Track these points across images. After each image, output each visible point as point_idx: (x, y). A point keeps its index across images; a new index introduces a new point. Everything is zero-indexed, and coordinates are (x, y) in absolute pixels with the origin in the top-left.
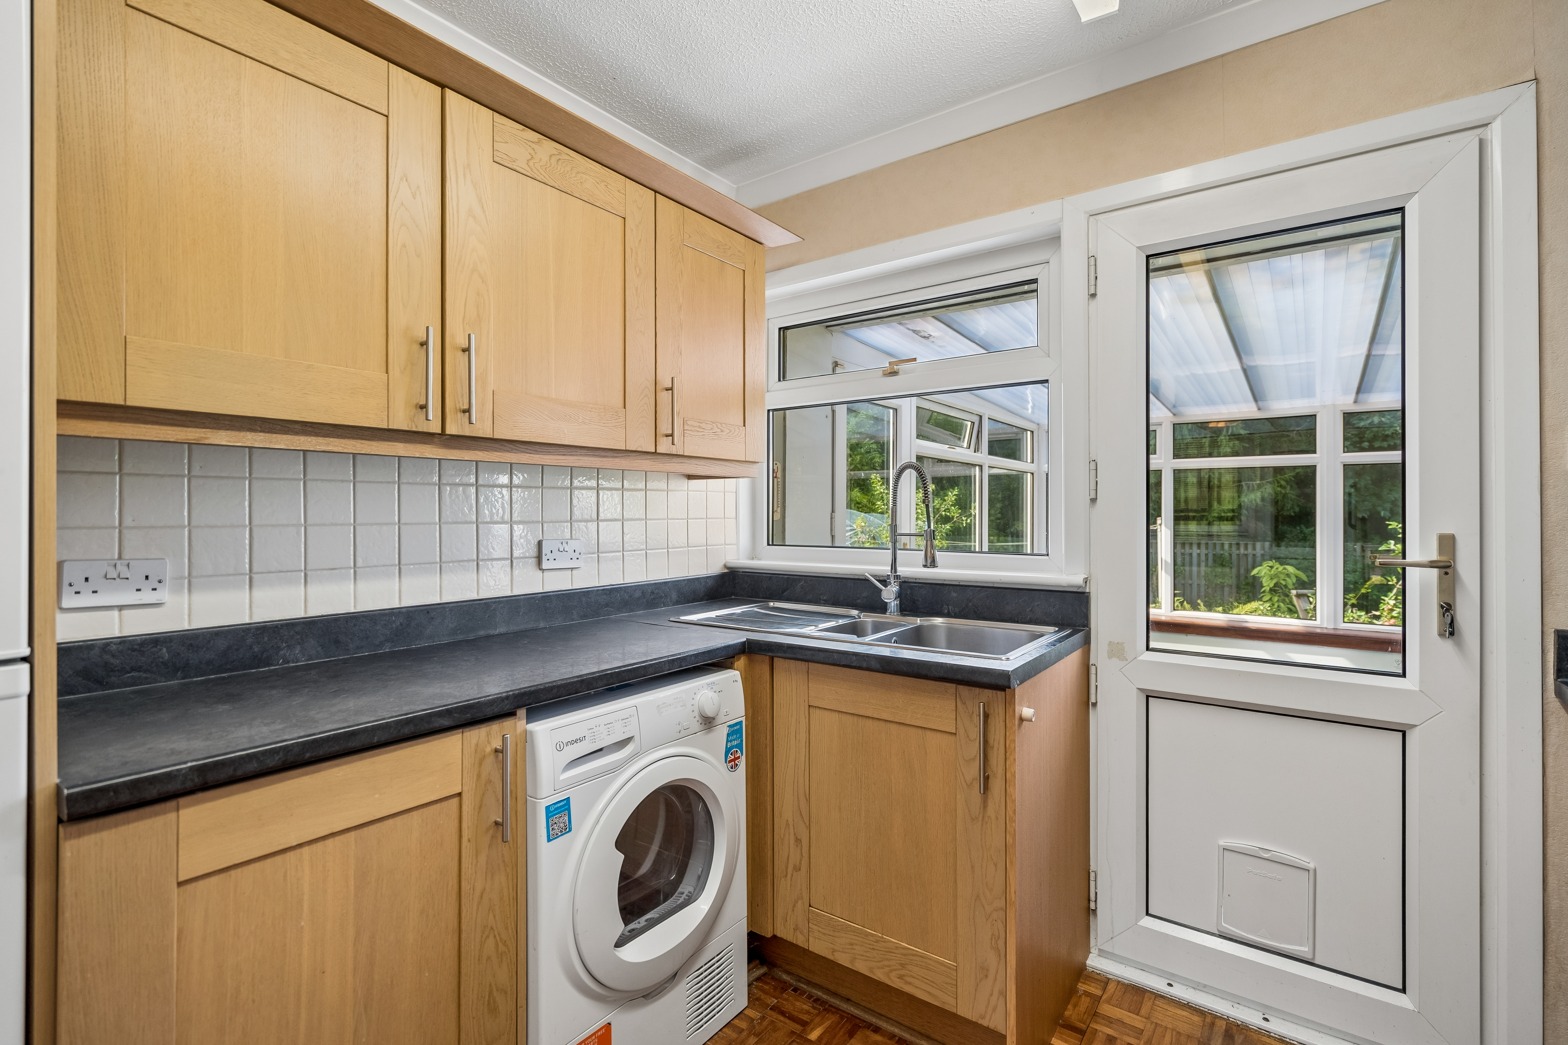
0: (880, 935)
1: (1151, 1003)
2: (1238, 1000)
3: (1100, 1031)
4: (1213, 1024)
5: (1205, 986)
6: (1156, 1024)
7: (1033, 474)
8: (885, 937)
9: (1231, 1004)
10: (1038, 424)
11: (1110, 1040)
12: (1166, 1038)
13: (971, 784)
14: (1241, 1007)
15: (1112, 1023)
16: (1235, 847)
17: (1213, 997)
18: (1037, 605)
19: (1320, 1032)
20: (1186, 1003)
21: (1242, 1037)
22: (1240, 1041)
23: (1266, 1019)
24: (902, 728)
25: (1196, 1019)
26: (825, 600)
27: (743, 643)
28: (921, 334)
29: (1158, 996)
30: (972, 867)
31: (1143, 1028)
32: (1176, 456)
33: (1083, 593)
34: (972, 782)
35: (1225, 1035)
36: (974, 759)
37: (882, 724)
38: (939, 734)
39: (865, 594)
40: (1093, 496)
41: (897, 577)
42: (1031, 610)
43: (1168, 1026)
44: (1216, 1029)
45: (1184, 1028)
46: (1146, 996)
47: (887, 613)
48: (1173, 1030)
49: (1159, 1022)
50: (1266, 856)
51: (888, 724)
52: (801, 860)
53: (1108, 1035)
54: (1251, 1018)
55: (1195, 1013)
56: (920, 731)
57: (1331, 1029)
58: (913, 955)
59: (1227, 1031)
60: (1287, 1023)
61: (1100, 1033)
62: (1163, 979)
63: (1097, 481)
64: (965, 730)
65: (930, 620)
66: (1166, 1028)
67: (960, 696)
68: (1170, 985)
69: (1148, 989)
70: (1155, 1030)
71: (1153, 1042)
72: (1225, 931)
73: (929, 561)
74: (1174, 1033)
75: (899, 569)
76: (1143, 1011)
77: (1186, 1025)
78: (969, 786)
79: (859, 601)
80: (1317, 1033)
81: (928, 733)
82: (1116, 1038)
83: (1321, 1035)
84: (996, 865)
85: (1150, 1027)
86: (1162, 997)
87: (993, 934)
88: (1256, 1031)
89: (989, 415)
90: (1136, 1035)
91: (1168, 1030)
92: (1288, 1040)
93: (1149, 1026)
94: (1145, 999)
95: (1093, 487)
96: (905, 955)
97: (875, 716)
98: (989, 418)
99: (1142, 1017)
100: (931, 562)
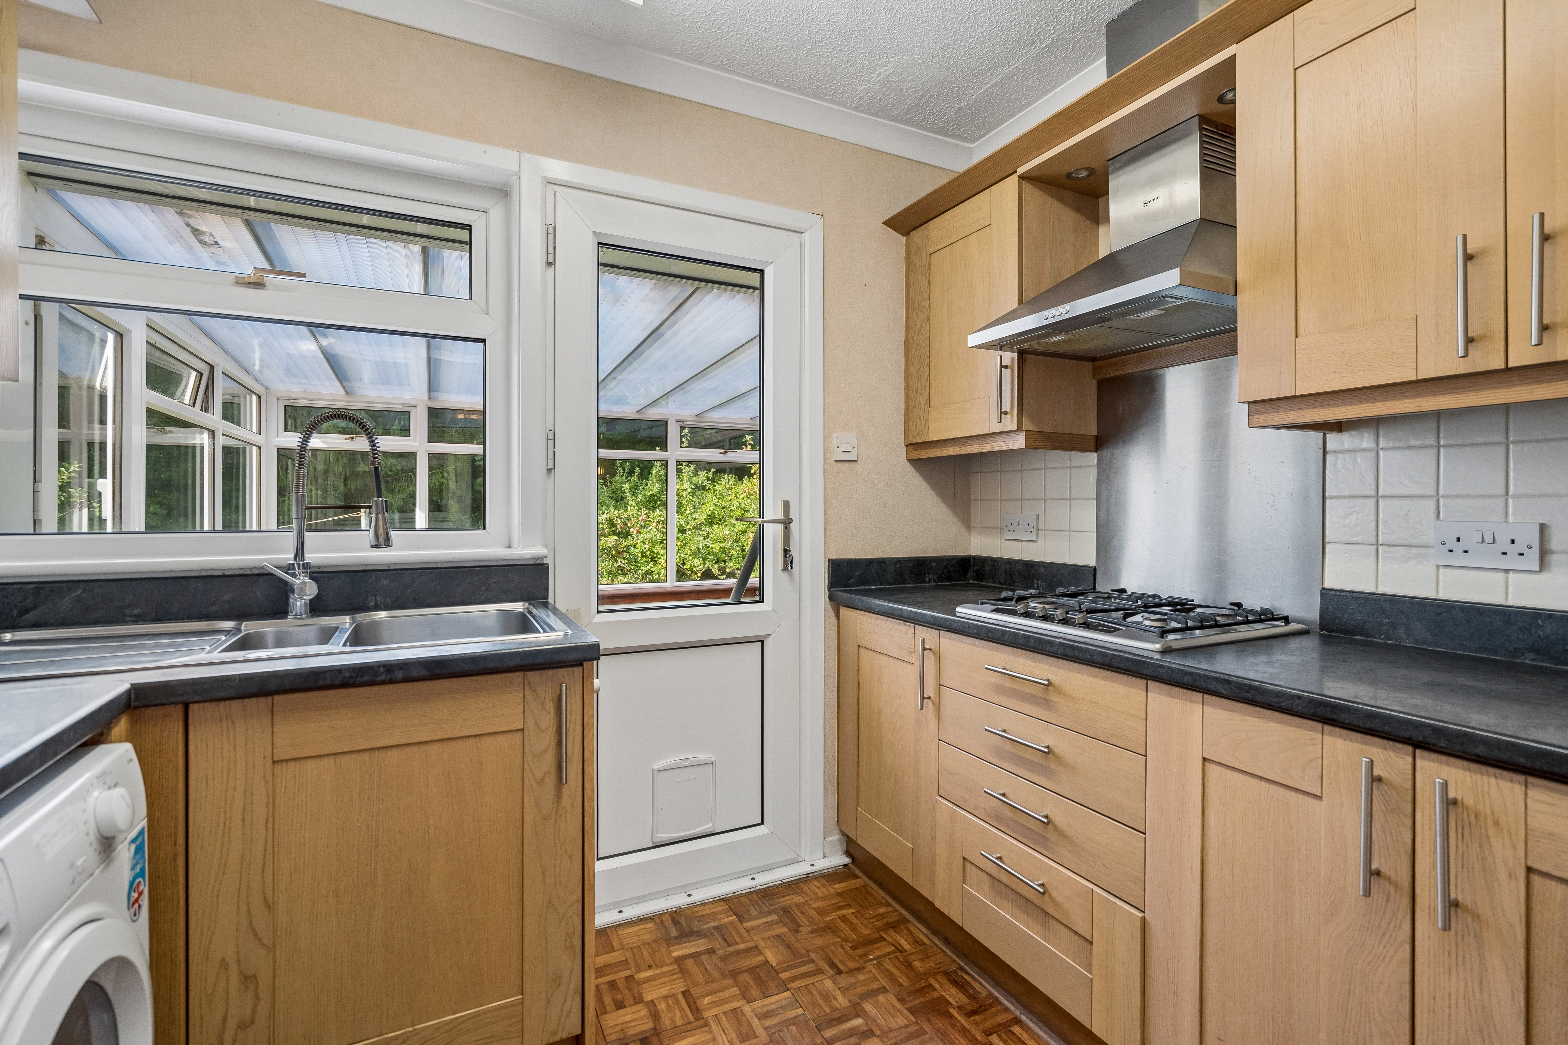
0: (410, 1029)
1: (616, 936)
2: (666, 893)
3: (600, 984)
4: (662, 921)
5: (644, 896)
6: (631, 948)
7: (260, 448)
8: (418, 1027)
9: (664, 899)
10: (267, 389)
11: (613, 985)
12: (644, 954)
13: (542, 780)
14: (671, 897)
15: (602, 971)
16: (665, 766)
17: (651, 902)
18: (494, 582)
19: (719, 883)
20: (636, 918)
21: (683, 918)
22: (684, 921)
23: (689, 895)
24: (445, 745)
25: (650, 925)
26: (135, 616)
27: (128, 692)
28: (203, 238)
29: (617, 926)
30: (544, 873)
31: (625, 959)
32: (431, 439)
33: (544, 564)
34: (544, 776)
35: (674, 924)
36: (546, 751)
37: (414, 749)
38: (499, 737)
39: (227, 597)
40: (550, 466)
41: (306, 566)
42: (487, 589)
43: (639, 944)
44: (666, 924)
45: (648, 937)
46: (609, 933)
47: (289, 617)
48: (644, 944)
49: (632, 946)
50: (686, 764)
51: (424, 747)
52: (255, 1007)
53: (608, 982)
54: (679, 900)
55: (646, 922)
56: (472, 741)
57: (725, 876)
58: (463, 1022)
59: (673, 920)
60: (701, 889)
61: (602, 986)
62: (613, 911)
63: (554, 452)
64: (536, 722)
65: (369, 615)
66: (639, 946)
67: (529, 683)
68: (620, 912)
69: (605, 926)
70: (633, 953)
71: (639, 963)
72: (661, 840)
73: (381, 539)
74: (646, 946)
75: (306, 555)
76: (616, 946)
77: (648, 934)
78: (540, 783)
79: (214, 608)
80: (718, 885)
81: (485, 740)
82: (615, 981)
83: (721, 884)
84: (571, 857)
85: (629, 954)
86: (619, 925)
87: (567, 934)
88: (687, 908)
89: (223, 368)
90: (625, 967)
91: (641, 947)
92: (706, 901)
93: (627, 954)
94: (610, 936)
95: (551, 457)
96: (450, 1030)
97: (404, 741)
98: (223, 373)
99: (618, 950)
100: (383, 541)
